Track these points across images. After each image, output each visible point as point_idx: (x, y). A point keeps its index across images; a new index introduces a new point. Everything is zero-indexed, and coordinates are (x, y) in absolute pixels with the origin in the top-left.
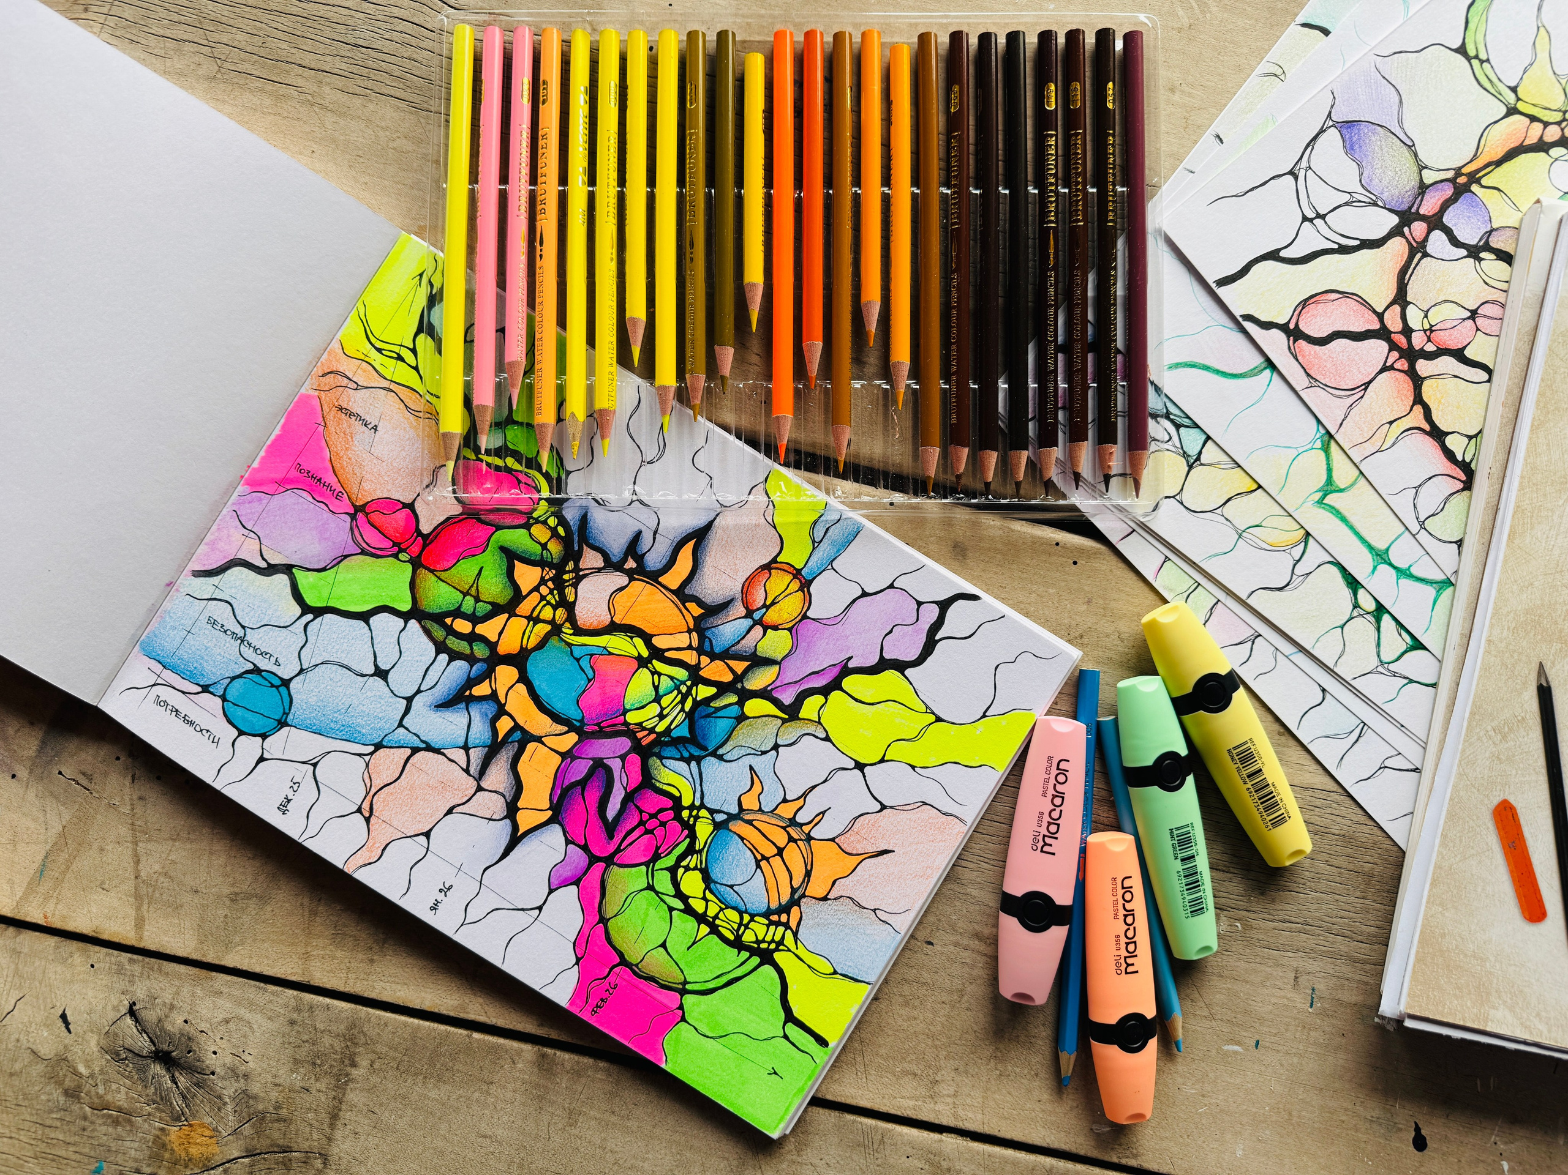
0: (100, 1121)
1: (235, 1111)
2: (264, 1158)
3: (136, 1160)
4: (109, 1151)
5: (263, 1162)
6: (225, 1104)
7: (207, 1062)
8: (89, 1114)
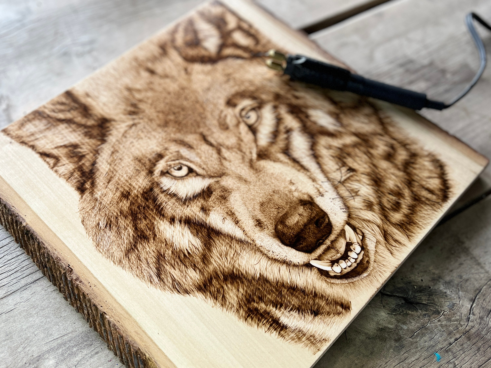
0: (418, 339)
1: (451, 292)
2: (478, 298)
3: (445, 340)
4: (433, 346)
5: (479, 300)
6: (446, 293)
7: (424, 285)
8: (412, 340)
